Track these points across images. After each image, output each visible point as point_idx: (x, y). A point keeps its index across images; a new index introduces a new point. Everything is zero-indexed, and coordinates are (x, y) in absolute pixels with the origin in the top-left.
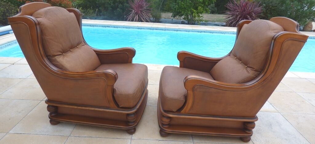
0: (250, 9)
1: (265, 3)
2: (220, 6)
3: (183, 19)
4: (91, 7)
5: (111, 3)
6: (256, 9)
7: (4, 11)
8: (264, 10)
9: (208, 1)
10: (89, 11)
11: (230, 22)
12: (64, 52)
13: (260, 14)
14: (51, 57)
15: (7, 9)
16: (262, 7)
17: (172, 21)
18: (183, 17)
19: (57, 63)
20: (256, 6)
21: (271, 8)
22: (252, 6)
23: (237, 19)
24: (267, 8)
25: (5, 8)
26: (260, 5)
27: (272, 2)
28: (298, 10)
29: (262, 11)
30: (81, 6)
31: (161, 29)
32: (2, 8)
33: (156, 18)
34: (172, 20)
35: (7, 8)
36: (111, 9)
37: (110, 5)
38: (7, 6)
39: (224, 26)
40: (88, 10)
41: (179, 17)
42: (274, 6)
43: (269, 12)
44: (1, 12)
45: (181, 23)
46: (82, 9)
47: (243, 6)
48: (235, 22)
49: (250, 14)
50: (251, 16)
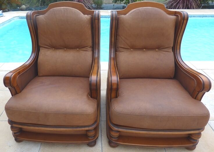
3: (125, 3)
17: (114, 7)
18: (124, 2)
31: (104, 17)
34: (114, 5)
41: (120, 2)
45: (122, 8)
48: (175, 4)
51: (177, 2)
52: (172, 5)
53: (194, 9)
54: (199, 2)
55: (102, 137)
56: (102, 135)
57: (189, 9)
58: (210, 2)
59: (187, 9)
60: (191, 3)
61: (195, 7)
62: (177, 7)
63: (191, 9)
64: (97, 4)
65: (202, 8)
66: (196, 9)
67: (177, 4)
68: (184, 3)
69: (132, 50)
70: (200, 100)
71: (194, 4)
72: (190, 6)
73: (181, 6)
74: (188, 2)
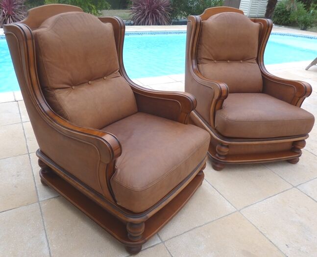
8: (172, 2)
11: (137, 19)
12: (74, 84)
13: (168, 8)
14: (49, 90)
19: (54, 101)
23: (145, 15)
48: (143, 19)
49: (158, 8)
50: (160, 10)
51: (145, 17)
52: (139, 20)
53: (165, 25)
54: (169, 17)
58: (179, 17)
59: (158, 25)
60: (160, 18)
61: (166, 23)
62: (146, 23)
65: (172, 25)
67: (145, 19)
68: (153, 17)
69: (215, 61)
70: (300, 107)
71: (164, 19)
73: (150, 21)
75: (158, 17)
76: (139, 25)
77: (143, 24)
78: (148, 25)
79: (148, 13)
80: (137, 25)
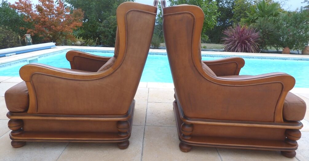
0: (247, 34)
1: (261, 29)
2: (214, 38)
4: (92, 37)
5: (111, 31)
6: (253, 34)
7: (5, 37)
8: (261, 35)
9: (206, 28)
10: (89, 41)
11: (229, 47)
13: (257, 39)
15: (8, 36)
16: (259, 33)
20: (253, 32)
21: (267, 34)
22: (248, 32)
23: (235, 45)
24: (264, 33)
25: (7, 34)
26: (256, 31)
27: (268, 28)
28: (295, 34)
29: (260, 36)
30: (82, 36)
31: (161, 54)
32: (3, 35)
33: (155, 45)
35: (8, 34)
36: (111, 36)
37: (110, 33)
38: (9, 33)
39: (223, 51)
40: (89, 39)
42: (270, 31)
43: (266, 37)
44: (1, 38)
46: (82, 38)
47: (240, 31)
48: (233, 47)
49: (247, 39)
50: (249, 41)
51: (235, 46)
53: (252, 52)
54: (257, 47)
55: (145, 139)
56: (145, 137)
57: (248, 52)
59: (246, 52)
60: (249, 47)
61: (253, 51)
62: (236, 50)
63: (249, 52)
64: (154, 44)
65: (260, 53)
66: (254, 53)
67: (235, 48)
68: (242, 47)
71: (252, 48)
72: (248, 50)
73: (239, 49)
74: (246, 46)
75: (247, 46)
76: (230, 52)
77: (233, 51)
78: (237, 52)
79: (238, 43)
80: (228, 51)
